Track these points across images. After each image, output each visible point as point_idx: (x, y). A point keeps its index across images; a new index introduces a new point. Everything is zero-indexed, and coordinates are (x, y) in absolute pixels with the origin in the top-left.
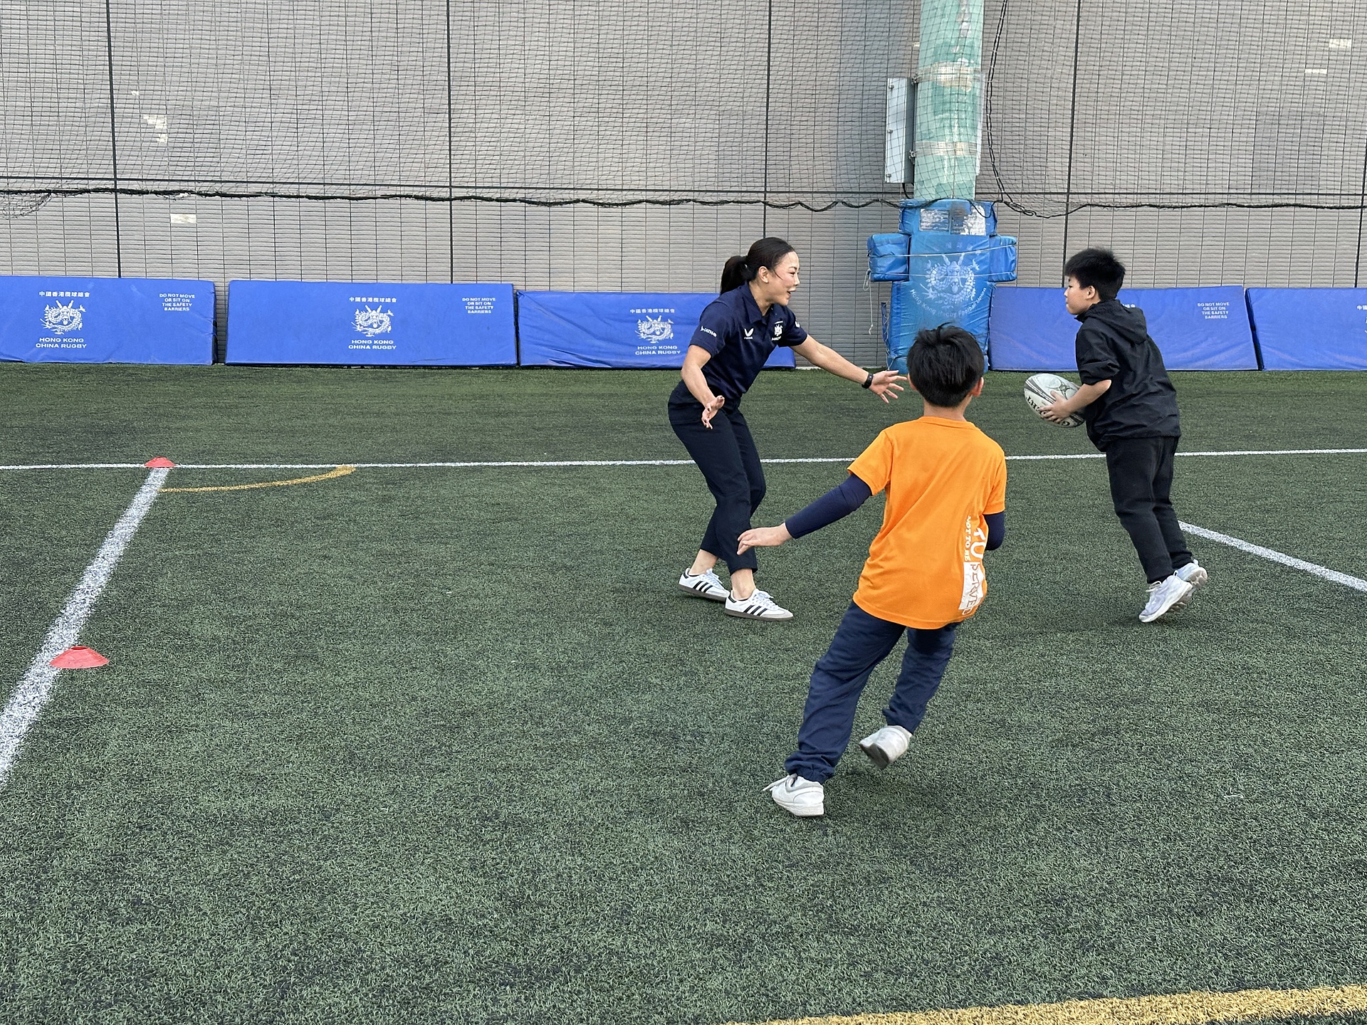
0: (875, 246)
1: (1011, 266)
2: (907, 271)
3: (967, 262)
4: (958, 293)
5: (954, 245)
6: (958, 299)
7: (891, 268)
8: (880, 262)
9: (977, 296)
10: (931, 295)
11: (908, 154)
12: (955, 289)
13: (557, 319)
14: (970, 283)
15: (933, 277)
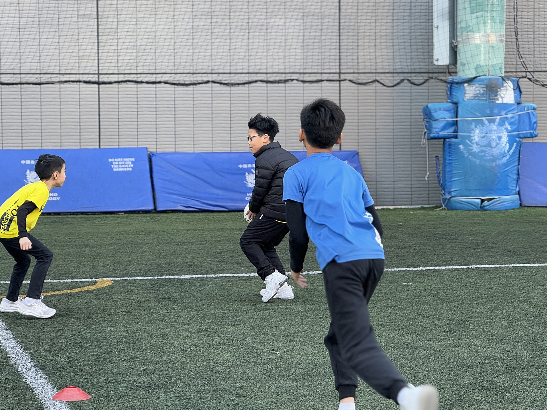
0: (430, 113)
1: (533, 126)
2: (456, 131)
3: (502, 123)
4: (496, 147)
5: (492, 110)
6: (496, 152)
7: (444, 128)
8: (435, 125)
9: (510, 149)
10: (475, 149)
11: (451, 43)
12: (494, 144)
13: (182, 174)
14: (505, 139)
15: (476, 135)
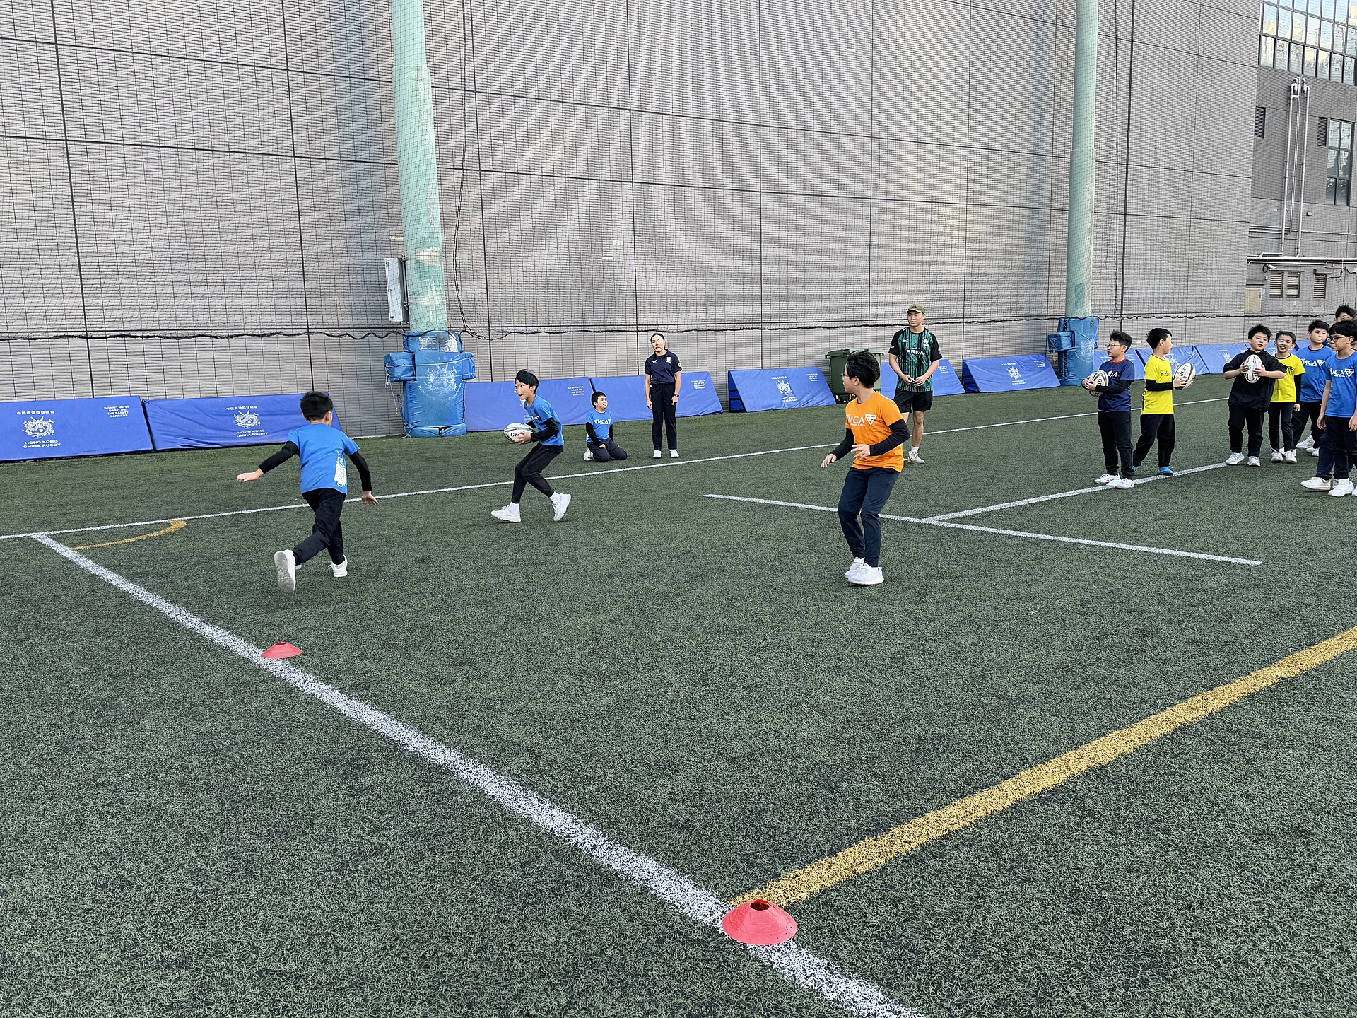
0: (392, 360)
1: (472, 369)
2: (414, 375)
3: (450, 368)
4: (447, 386)
5: (442, 358)
6: (447, 390)
7: (404, 373)
8: (396, 370)
10: (431, 388)
11: (403, 305)
12: (445, 384)
13: (177, 417)
14: (453, 381)
15: (431, 378)
